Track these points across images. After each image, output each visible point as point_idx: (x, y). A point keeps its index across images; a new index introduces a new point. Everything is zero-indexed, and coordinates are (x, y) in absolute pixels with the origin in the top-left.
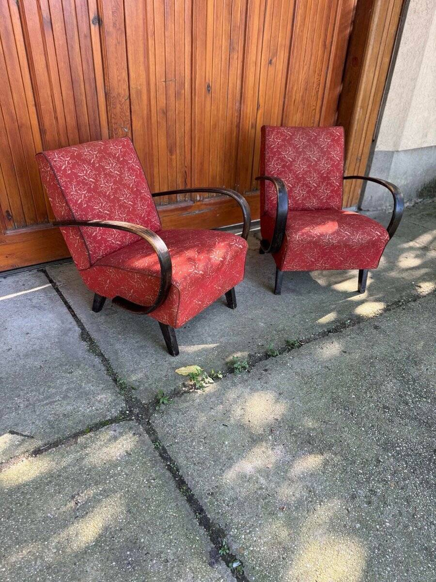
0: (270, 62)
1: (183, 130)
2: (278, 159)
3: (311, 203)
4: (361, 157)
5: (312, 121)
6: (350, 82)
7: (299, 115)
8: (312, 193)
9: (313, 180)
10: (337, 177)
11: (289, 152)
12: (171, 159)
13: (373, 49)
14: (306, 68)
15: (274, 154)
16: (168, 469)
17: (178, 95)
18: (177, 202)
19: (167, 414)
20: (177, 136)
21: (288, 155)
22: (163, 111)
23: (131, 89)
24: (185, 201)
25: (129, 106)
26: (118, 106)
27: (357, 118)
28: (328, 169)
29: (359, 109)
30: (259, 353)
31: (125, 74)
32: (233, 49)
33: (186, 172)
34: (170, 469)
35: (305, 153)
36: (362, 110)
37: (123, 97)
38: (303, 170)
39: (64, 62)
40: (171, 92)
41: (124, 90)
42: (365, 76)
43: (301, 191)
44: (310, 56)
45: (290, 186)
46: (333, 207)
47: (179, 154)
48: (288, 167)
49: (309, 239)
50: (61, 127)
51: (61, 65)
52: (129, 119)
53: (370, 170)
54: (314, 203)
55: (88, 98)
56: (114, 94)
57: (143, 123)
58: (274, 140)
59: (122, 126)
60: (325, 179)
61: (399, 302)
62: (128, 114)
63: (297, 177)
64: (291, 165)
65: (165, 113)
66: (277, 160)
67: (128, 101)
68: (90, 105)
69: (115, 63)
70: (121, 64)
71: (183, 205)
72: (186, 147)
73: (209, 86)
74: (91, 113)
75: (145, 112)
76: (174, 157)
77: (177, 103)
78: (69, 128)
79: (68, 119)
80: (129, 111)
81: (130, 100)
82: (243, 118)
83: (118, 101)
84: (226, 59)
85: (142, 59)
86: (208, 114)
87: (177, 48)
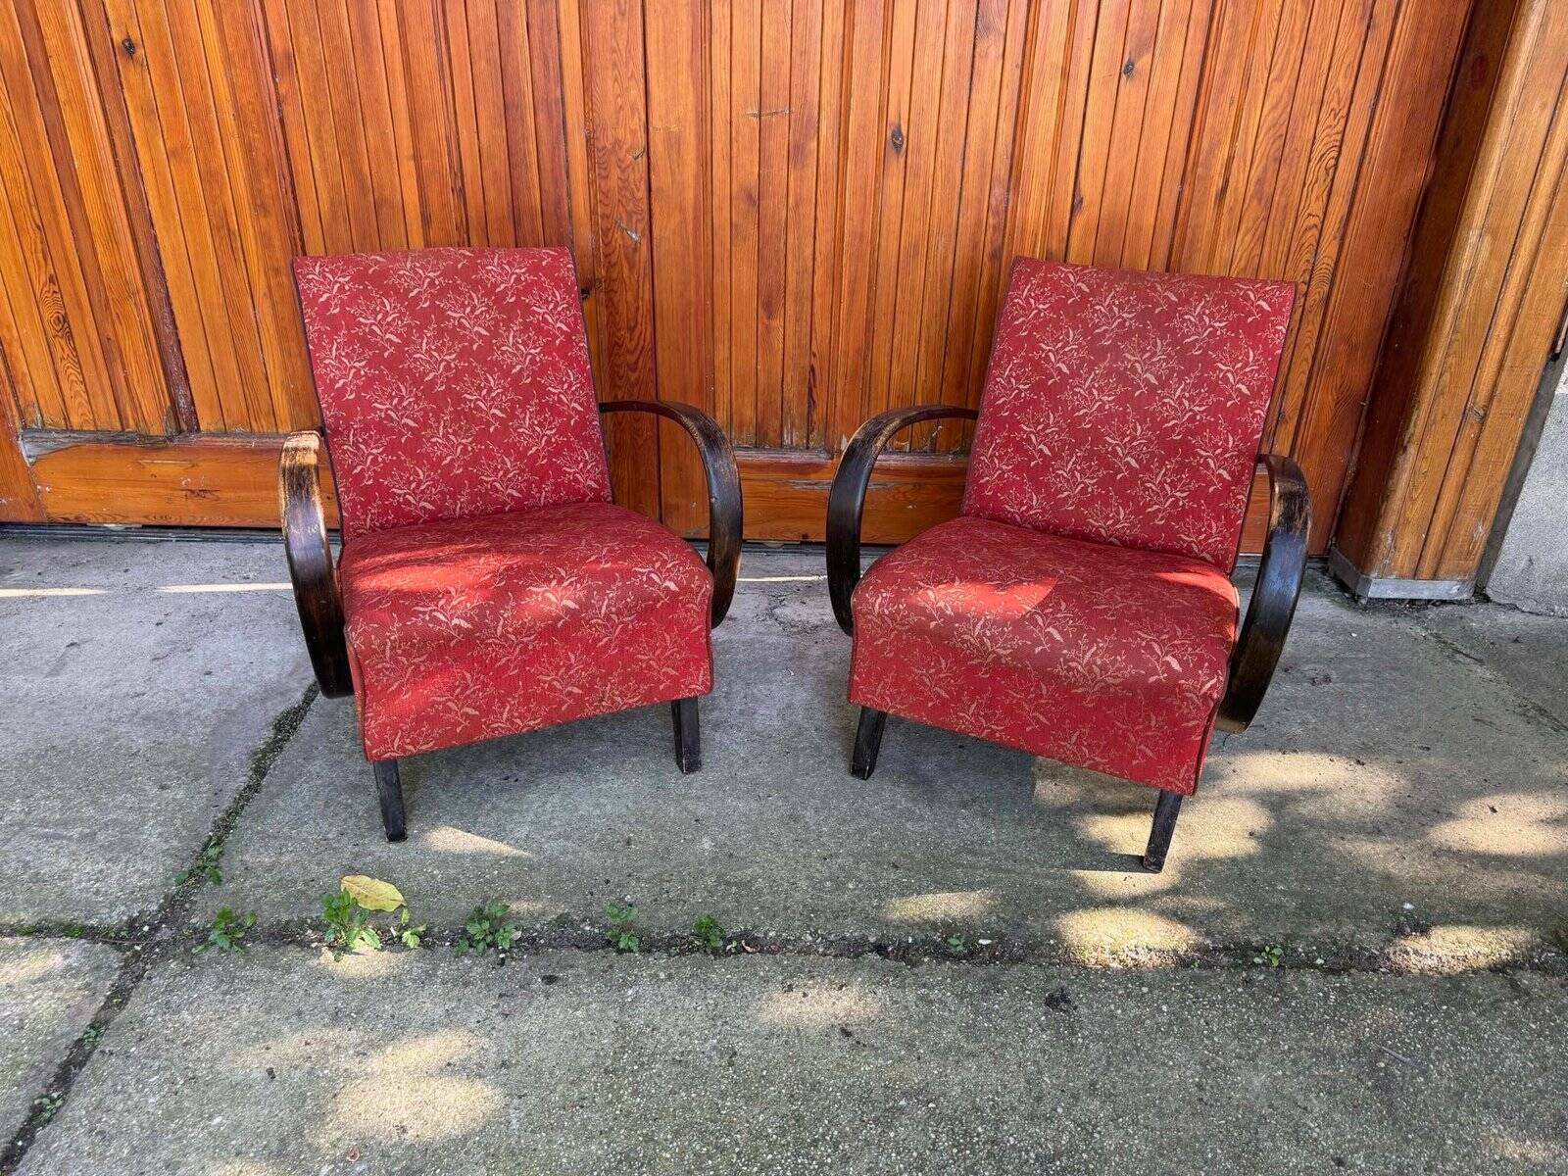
0: (1128, 69)
1: (809, 252)
2: (1027, 360)
3: (1107, 518)
4: (1487, 407)
5: (1303, 266)
6: (1457, 144)
7: (1244, 242)
8: (1121, 487)
9: (1127, 448)
10: (1225, 451)
11: (1066, 344)
12: (768, 329)
13: (1543, 25)
14: (1276, 90)
15: (1018, 344)
16: (33, 1108)
17: (796, 154)
18: (782, 446)
19: (200, 974)
20: (789, 268)
21: (1061, 353)
22: (750, 197)
23: (651, 129)
24: (808, 448)
25: (644, 175)
26: (615, 173)
27: (1464, 266)
28: (1192, 419)
29: (1473, 236)
30: (592, 925)
31: (636, 93)
32: (988, 28)
33: (812, 369)
34: (36, 1111)
35: (1118, 355)
36: (1487, 239)
37: (627, 151)
38: (1101, 409)
39: (488, 61)
40: (778, 145)
41: (633, 132)
42: (1505, 121)
43: (1078, 475)
44: (1295, 54)
45: (1046, 451)
46: (1190, 549)
47: (793, 318)
48: (1049, 391)
49: (914, 619)
50: (472, 213)
51: (482, 65)
52: (645, 207)
53: (1531, 461)
54: (1116, 520)
55: (543, 149)
56: (606, 141)
57: (684, 221)
58: (1028, 303)
59: (623, 225)
60: (1175, 449)
61: (1259, 950)
62: (642, 194)
63: (1073, 426)
64: (1061, 386)
65: (756, 200)
66: (1021, 365)
67: (642, 162)
68: (546, 165)
69: (610, 66)
70: (627, 66)
71: (796, 457)
72: (818, 302)
73: (897, 133)
74: (548, 184)
75: (690, 194)
76: (777, 323)
77: (791, 178)
78: (491, 217)
79: (491, 194)
80: (643, 186)
81: (649, 158)
82: (1012, 235)
83: (613, 159)
84: (960, 58)
85: (685, 55)
86: (891, 216)
87: (799, 28)
